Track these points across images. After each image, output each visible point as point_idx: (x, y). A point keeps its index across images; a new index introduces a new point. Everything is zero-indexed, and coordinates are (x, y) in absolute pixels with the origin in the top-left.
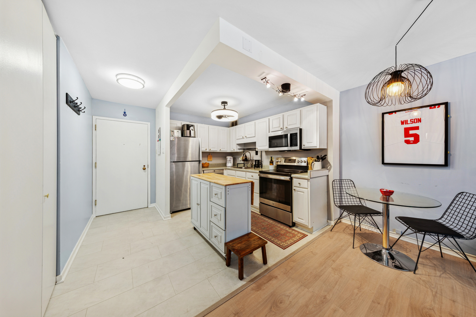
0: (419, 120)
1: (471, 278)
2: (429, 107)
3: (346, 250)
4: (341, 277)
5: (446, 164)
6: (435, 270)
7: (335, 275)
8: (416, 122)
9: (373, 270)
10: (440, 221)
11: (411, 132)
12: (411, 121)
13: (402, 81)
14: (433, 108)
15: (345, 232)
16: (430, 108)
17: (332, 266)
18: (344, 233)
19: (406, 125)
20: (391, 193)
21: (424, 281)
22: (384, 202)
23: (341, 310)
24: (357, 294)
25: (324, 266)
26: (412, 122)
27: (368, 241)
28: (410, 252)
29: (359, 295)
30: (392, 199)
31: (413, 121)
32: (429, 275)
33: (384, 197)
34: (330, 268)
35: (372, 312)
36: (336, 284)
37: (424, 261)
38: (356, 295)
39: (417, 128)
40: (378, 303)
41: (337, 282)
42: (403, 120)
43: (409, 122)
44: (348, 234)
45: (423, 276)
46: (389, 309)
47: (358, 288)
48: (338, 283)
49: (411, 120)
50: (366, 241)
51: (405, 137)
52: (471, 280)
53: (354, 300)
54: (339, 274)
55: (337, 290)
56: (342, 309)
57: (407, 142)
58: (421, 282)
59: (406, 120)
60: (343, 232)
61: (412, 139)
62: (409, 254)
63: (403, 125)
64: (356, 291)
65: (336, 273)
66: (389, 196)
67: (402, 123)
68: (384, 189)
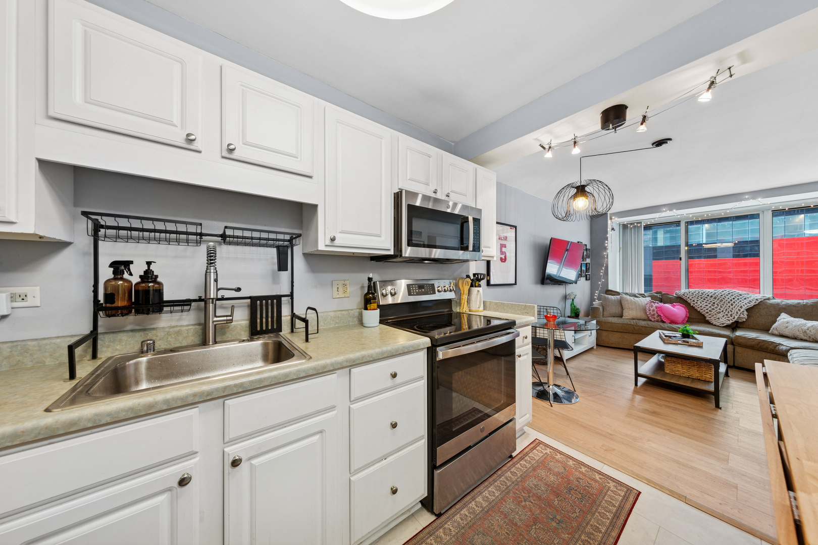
2: (510, 227)
5: (515, 284)
11: (503, 249)
51: (500, 254)
57: (501, 260)
61: (503, 257)
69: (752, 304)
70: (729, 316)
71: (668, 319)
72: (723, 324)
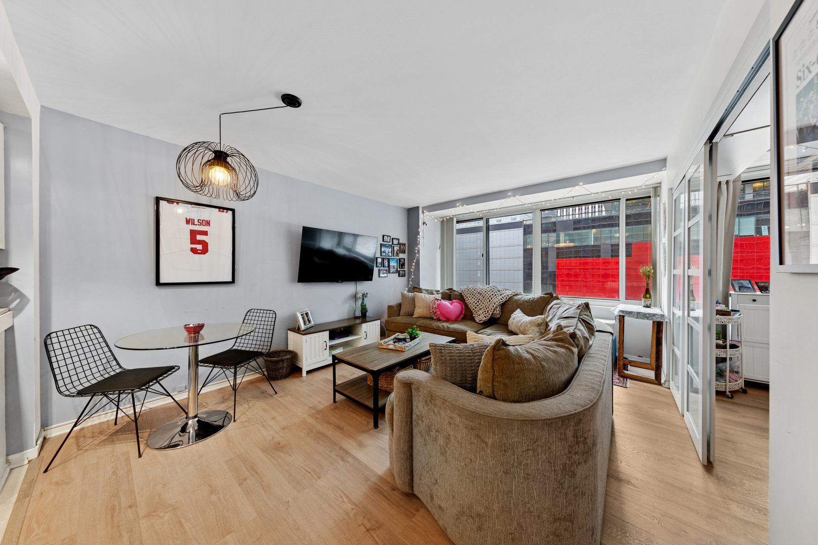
0: (208, 223)
1: (263, 393)
2: (218, 209)
3: (129, 471)
4: (174, 509)
5: (233, 282)
6: (241, 405)
7: (162, 518)
8: (204, 224)
9: (200, 457)
10: (235, 348)
11: (199, 237)
12: (198, 222)
13: (226, 167)
14: (221, 211)
15: (85, 448)
16: (219, 211)
17: (141, 514)
18: (87, 450)
19: (193, 226)
20: (201, 327)
21: (246, 422)
22: (191, 344)
23: (228, 538)
24: (219, 499)
25: (124, 533)
26: (200, 224)
27: (149, 430)
28: (208, 404)
29: (222, 498)
30: (202, 336)
31: (201, 222)
32: (243, 414)
33: (192, 337)
34: (140, 522)
35: (250, 494)
36: (182, 525)
37: (227, 404)
38: (220, 501)
39: (205, 233)
40: (244, 480)
41: (179, 520)
42: (188, 218)
43: (196, 222)
44: (98, 445)
45: (241, 418)
46: (257, 473)
47: (212, 493)
48: (183, 521)
49: (198, 220)
50: (145, 432)
51: (191, 243)
52: (264, 394)
53: (225, 509)
54: (167, 511)
55: (193, 527)
56: (228, 534)
57: (194, 251)
58: (246, 424)
59: (193, 218)
60: (80, 452)
61: (199, 247)
62: (210, 408)
63: (188, 225)
64: (214, 498)
65: (161, 515)
66: (199, 333)
67: (188, 222)
68: (189, 325)
69: (504, 300)
70: (486, 312)
71: (444, 316)
72: (481, 321)
